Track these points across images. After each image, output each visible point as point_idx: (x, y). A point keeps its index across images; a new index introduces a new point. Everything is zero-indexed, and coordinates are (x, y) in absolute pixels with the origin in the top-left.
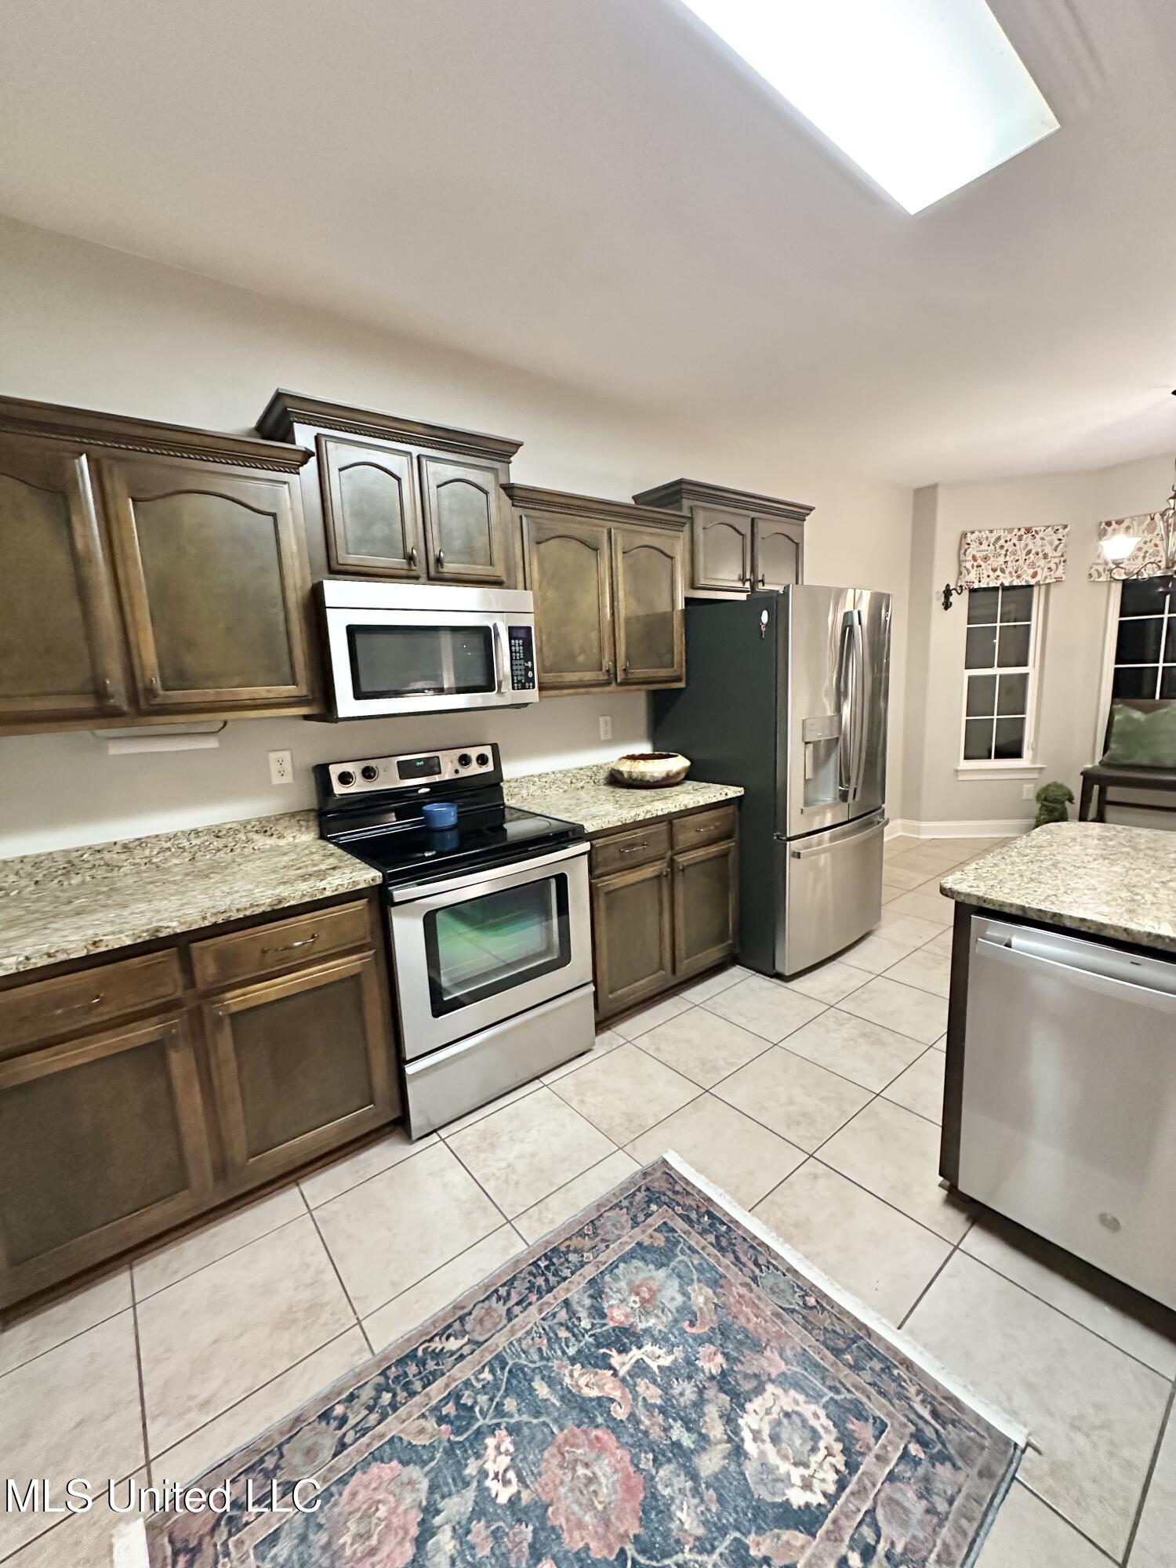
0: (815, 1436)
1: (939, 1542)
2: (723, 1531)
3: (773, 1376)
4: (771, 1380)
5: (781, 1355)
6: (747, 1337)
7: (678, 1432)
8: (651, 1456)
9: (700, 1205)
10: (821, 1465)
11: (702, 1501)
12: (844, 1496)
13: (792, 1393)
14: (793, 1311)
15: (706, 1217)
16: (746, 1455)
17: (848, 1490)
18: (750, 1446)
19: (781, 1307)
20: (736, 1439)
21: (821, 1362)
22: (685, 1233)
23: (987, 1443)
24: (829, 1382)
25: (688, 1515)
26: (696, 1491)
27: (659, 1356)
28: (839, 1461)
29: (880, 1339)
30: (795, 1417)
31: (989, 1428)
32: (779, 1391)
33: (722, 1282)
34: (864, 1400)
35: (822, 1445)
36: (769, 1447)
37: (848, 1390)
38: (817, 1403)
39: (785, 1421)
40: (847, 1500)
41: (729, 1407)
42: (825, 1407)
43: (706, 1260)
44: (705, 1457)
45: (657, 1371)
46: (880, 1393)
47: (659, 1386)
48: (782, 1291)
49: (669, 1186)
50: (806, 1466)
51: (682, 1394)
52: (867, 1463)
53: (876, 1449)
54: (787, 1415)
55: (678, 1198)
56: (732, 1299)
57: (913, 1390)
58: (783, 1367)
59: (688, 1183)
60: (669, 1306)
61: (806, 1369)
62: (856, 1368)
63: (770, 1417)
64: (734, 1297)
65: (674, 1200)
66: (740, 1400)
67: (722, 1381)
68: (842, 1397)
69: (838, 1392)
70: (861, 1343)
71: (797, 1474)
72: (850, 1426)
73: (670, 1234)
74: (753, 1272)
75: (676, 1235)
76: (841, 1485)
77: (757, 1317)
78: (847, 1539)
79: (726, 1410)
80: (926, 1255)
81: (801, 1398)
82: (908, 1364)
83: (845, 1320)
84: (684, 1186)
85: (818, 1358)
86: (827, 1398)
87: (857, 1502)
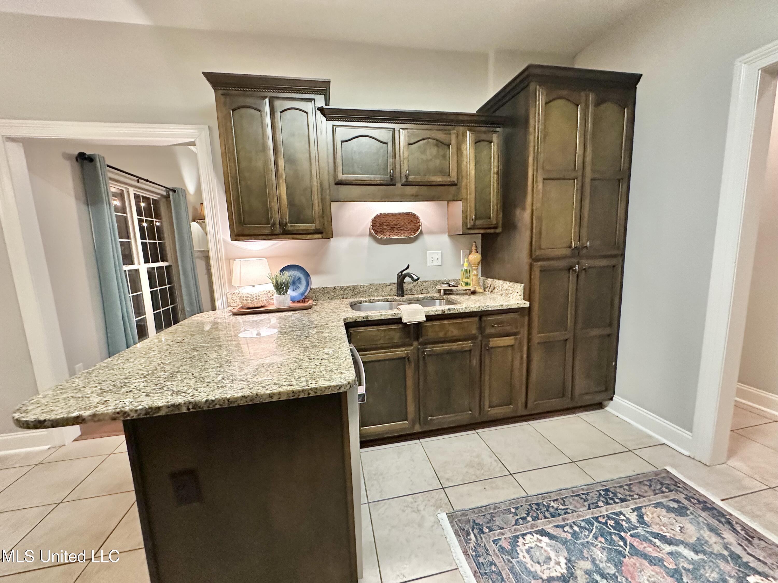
0: (528, 551)
1: (496, 511)
2: (582, 544)
4: (543, 580)
11: (590, 556)
13: (532, 570)
16: (565, 559)
18: (563, 560)
20: (569, 565)
21: (510, 573)
24: (511, 565)
25: (598, 554)
26: (593, 559)
28: (521, 540)
30: (535, 561)
32: (540, 573)
34: (497, 551)
35: (527, 547)
36: (552, 555)
37: (503, 557)
38: (521, 560)
39: (541, 561)
40: (523, 531)
41: (571, 579)
42: (518, 558)
44: (587, 568)
46: (488, 550)
52: (510, 535)
54: (539, 563)
57: (471, 545)
61: (520, 575)
62: (492, 563)
63: (549, 566)
68: (507, 557)
69: (509, 560)
71: (543, 545)
72: (510, 547)
76: (524, 535)
79: (572, 579)
81: (529, 565)
85: (511, 576)
86: (515, 560)
87: (520, 528)
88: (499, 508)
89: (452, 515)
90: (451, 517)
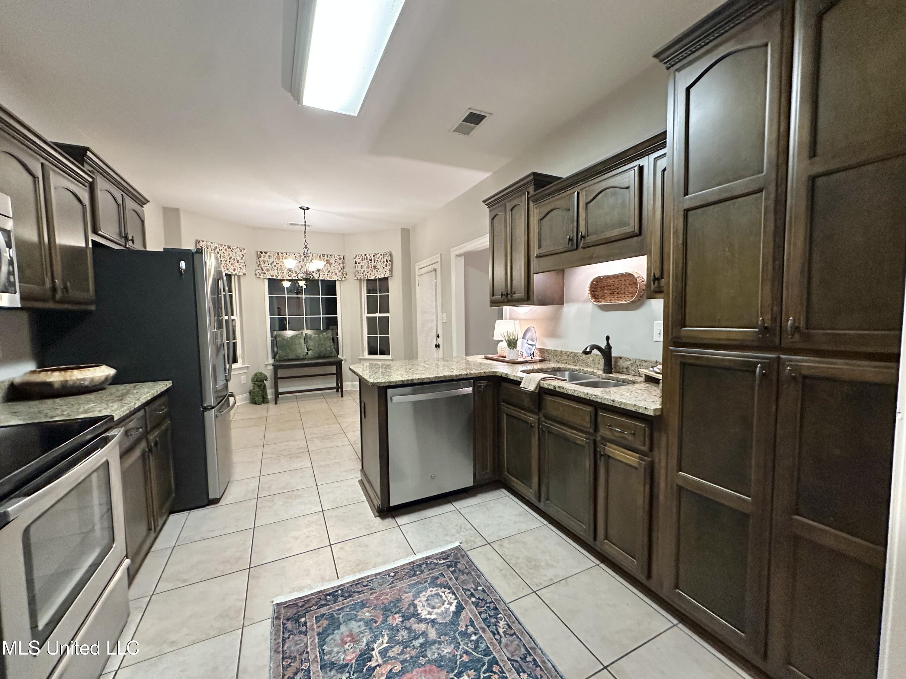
0: (437, 594)
1: (475, 576)
2: (455, 638)
3: (413, 599)
4: (413, 601)
5: (406, 593)
6: (393, 602)
7: (417, 643)
8: (421, 658)
9: (319, 597)
10: (446, 597)
11: (443, 642)
12: (457, 594)
13: (421, 595)
14: (392, 582)
15: (328, 597)
16: (435, 619)
17: (456, 592)
18: (433, 617)
19: (389, 585)
20: (429, 620)
21: (415, 581)
22: (329, 609)
23: (456, 552)
24: (423, 582)
25: (446, 649)
26: (440, 643)
27: (383, 641)
28: (447, 591)
29: (416, 560)
30: (429, 598)
31: (453, 549)
32: (419, 599)
33: (364, 602)
34: (433, 575)
35: (441, 594)
36: (436, 611)
37: (428, 578)
38: (428, 589)
39: (429, 602)
40: (458, 594)
41: (416, 619)
42: (430, 587)
43: (350, 605)
44: (430, 635)
45: (388, 644)
46: (433, 569)
47: (395, 646)
48: (383, 582)
49: (296, 608)
50: (445, 601)
51: (403, 637)
52: (450, 583)
53: (448, 579)
54: (427, 600)
55: (307, 606)
56: (375, 602)
57: (435, 561)
58: (411, 594)
59: (301, 598)
60: (362, 629)
61: (415, 587)
62: (422, 572)
63: (426, 606)
64: (374, 600)
65: (306, 608)
66: (416, 615)
67: (405, 618)
68: (429, 581)
69: (427, 581)
70: (415, 567)
71: (446, 606)
72: (439, 583)
73: (325, 617)
74: (368, 588)
75: (327, 614)
76: (454, 593)
77: (388, 595)
78: (468, 599)
79: (417, 621)
80: (396, 535)
81: (424, 593)
82: (428, 558)
83: (405, 567)
84: (302, 600)
85: (413, 582)
86: (427, 585)
87: (459, 591)
88: (479, 578)
89: (460, 549)
90: (457, 548)
